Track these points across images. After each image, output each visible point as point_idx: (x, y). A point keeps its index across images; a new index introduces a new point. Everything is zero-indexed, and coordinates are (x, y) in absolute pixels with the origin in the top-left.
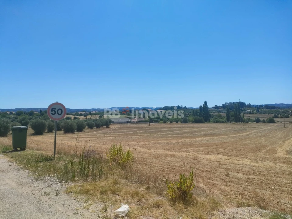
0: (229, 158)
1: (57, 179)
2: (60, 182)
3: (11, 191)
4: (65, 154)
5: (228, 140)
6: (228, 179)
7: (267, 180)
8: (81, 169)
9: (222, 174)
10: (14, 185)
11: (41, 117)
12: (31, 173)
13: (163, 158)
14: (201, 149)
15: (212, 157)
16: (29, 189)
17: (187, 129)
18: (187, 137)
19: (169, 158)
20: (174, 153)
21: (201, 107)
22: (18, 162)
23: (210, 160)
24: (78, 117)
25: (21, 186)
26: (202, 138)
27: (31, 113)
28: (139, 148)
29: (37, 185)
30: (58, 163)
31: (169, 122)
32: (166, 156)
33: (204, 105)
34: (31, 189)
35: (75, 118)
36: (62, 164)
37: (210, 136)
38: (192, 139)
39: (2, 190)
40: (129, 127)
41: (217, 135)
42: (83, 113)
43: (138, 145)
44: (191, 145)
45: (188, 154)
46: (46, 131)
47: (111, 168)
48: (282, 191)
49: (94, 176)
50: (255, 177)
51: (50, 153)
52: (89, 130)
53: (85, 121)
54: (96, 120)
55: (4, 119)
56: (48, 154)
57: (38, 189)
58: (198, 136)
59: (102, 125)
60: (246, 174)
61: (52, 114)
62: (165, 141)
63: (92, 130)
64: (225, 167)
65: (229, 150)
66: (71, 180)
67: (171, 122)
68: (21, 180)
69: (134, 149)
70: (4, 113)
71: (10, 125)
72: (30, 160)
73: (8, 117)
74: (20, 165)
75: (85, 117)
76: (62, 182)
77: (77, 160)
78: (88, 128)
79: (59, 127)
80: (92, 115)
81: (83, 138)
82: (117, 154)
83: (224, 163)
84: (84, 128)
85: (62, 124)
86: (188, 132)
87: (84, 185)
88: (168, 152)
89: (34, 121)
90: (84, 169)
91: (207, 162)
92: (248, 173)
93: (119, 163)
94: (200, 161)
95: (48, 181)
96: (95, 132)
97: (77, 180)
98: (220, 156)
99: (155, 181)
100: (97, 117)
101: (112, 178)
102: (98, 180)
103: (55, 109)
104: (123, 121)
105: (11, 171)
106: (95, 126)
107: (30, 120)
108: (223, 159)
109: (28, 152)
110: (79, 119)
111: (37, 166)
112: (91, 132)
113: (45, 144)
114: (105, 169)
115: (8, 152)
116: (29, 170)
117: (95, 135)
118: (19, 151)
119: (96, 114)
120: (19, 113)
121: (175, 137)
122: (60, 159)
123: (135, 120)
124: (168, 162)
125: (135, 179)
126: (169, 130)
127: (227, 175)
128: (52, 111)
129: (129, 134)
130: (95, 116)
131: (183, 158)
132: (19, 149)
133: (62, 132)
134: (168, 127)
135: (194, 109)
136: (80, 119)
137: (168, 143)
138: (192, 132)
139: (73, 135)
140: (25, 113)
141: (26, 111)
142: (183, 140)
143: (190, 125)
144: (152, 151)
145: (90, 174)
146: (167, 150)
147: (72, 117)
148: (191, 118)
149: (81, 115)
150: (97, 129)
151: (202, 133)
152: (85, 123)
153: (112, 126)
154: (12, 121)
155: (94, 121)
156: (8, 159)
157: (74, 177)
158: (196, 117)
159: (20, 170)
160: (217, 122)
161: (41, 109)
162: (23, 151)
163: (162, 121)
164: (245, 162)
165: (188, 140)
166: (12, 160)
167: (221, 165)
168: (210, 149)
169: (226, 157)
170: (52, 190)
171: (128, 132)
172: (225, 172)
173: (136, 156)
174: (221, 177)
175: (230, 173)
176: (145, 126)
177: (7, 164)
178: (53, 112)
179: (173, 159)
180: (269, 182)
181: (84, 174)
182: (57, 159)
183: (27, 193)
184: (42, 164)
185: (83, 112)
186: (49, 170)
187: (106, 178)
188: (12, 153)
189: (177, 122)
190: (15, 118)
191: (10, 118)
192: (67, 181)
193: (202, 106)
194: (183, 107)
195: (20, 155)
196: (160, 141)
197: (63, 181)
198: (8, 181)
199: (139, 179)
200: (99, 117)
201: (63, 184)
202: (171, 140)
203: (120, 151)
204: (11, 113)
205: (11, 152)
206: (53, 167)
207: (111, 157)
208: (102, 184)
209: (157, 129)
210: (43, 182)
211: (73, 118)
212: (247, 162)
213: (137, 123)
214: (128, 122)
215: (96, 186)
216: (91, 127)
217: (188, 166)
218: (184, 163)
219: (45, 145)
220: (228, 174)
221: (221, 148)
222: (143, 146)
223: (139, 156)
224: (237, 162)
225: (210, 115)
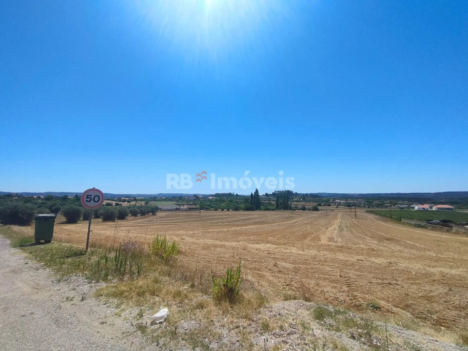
0: (277, 246)
1: (86, 279)
2: (89, 283)
3: (22, 297)
4: (100, 247)
5: (277, 228)
6: (276, 269)
7: (312, 269)
8: (117, 265)
9: (271, 264)
10: (27, 289)
11: (76, 203)
12: (52, 273)
13: (212, 249)
14: (252, 237)
15: (262, 246)
16: (47, 294)
17: (237, 217)
18: (238, 226)
19: (218, 249)
20: (224, 243)
21: (252, 194)
22: (38, 259)
23: (260, 249)
24: (121, 203)
25: (37, 290)
26: (253, 226)
27: (64, 197)
28: (187, 238)
29: (59, 288)
30: (90, 259)
31: (220, 210)
32: (215, 246)
33: (255, 193)
34: (49, 293)
35: (117, 204)
36: (95, 259)
37: (260, 224)
38: (243, 227)
39: (8, 298)
40: (178, 215)
41: (267, 223)
42: (127, 199)
43: (186, 235)
44: (241, 234)
45: (238, 243)
46: (81, 219)
47: (152, 263)
48: (325, 279)
49: (132, 273)
50: (301, 266)
51: (83, 246)
52: (133, 217)
53: (129, 208)
54: (141, 206)
55: (29, 205)
56: (79, 247)
57: (59, 293)
58: (249, 224)
59: (148, 213)
60: (293, 263)
61: (87, 201)
62: (215, 230)
63: (136, 218)
64: (274, 257)
65: (278, 239)
66: (103, 280)
67: (222, 210)
68: (38, 282)
69: (181, 239)
70: (30, 197)
71: (36, 211)
72: (55, 255)
73: (33, 203)
74: (41, 263)
75: (129, 204)
76: (91, 283)
77: (112, 255)
78: (131, 216)
79: (98, 214)
80: (137, 201)
81: (124, 226)
82: (161, 246)
83: (272, 252)
84: (127, 215)
85: (102, 211)
86: (239, 220)
87: (118, 286)
88: (218, 242)
89: (67, 207)
90: (121, 266)
91: (256, 252)
92: (294, 262)
93: (163, 257)
94: (249, 251)
95: (73, 282)
96: (140, 220)
97: (110, 280)
98: (269, 245)
99: (201, 277)
100: (143, 203)
101: (152, 275)
102: (136, 278)
103: (91, 196)
104: (172, 208)
105: (26, 270)
106: (139, 214)
107: (62, 206)
108: (272, 248)
109: (54, 245)
110: (121, 205)
111: (64, 263)
112: (134, 220)
113: (78, 234)
114: (145, 264)
115: (27, 246)
116: (51, 268)
117: (139, 223)
118: (42, 244)
119: (141, 200)
120: (49, 197)
121: (226, 225)
122: (92, 253)
123: (185, 207)
124: (217, 253)
125: (179, 275)
126: (220, 218)
127: (275, 265)
128: (87, 198)
129: (178, 222)
130: (140, 202)
131: (233, 248)
132: (42, 241)
133: (100, 220)
134: (219, 215)
135: (246, 196)
136: (123, 206)
137: (218, 232)
138: (243, 220)
139: (114, 223)
140: (56, 197)
141: (58, 195)
142: (234, 228)
143: (241, 212)
144: (201, 241)
145: (127, 271)
146: (217, 239)
147: (114, 203)
148: (243, 206)
149: (124, 201)
150: (142, 217)
151: (253, 221)
152: (128, 210)
153: (159, 214)
154: (39, 207)
155: (139, 207)
156: (25, 255)
157: (107, 275)
158: (247, 204)
159: (39, 269)
160: (267, 209)
161: (77, 193)
162: (48, 244)
163: (214, 209)
164: (292, 251)
165: (239, 228)
166: (31, 256)
167: (269, 255)
168: (260, 238)
169: (275, 246)
170: (77, 294)
171: (177, 220)
172: (274, 262)
173: (183, 247)
174: (269, 268)
175: (278, 263)
176: (195, 213)
177: (22, 262)
178: (89, 199)
179: (223, 250)
180: (313, 271)
181: (120, 272)
182: (89, 254)
183: (43, 300)
184: (70, 260)
185: (127, 197)
186: (77, 267)
187: (146, 276)
188: (32, 247)
189: (228, 210)
190: (43, 203)
191: (36, 204)
192: (98, 281)
193: (254, 194)
194: (235, 194)
195: (42, 249)
196: (210, 230)
197: (93, 282)
198: (20, 285)
199: (183, 275)
200: (145, 203)
201: (92, 285)
202: (222, 228)
203: (164, 242)
204: (39, 198)
205: (32, 245)
206: (82, 263)
207: (153, 250)
208: (141, 283)
209: (208, 217)
210: (67, 284)
211: (114, 205)
212: (294, 250)
213: (186, 210)
214: (177, 209)
215: (132, 287)
216: (134, 214)
217: (238, 257)
218: (234, 254)
219: (78, 236)
220: (277, 264)
221: (270, 236)
222: (192, 236)
223: (187, 247)
224: (284, 250)
225: (261, 203)
